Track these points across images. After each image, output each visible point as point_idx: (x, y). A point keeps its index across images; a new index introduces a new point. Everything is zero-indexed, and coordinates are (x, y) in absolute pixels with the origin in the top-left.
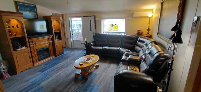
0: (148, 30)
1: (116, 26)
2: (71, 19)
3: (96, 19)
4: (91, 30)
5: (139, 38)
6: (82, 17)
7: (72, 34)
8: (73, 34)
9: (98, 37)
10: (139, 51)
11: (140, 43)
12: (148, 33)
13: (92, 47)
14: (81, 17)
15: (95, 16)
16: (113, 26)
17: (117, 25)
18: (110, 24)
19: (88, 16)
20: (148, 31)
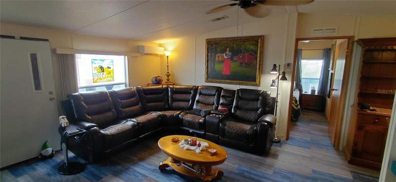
1: (109, 70)
4: (38, 86)
5: (169, 89)
10: (191, 108)
11: (179, 96)
12: (168, 80)
13: (103, 132)
16: (103, 71)
17: (111, 69)
18: (94, 65)
19: (13, 37)
20: (168, 77)
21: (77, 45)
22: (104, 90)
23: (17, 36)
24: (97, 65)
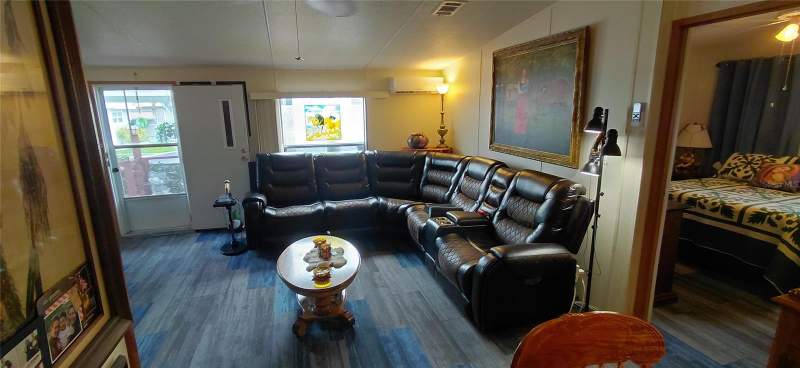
0: (442, 133)
1: (333, 121)
2: (101, 94)
3: (253, 96)
4: (230, 143)
5: (427, 159)
6: (173, 84)
7: (116, 170)
8: (121, 168)
9: (274, 170)
10: (448, 200)
11: (436, 175)
12: (442, 142)
13: (269, 211)
14: (170, 86)
15: (244, 83)
16: (323, 123)
17: (336, 120)
18: (309, 115)
19: (209, 83)
20: (442, 136)
21: (283, 87)
22: (325, 152)
23: (213, 81)
24: (313, 115)
